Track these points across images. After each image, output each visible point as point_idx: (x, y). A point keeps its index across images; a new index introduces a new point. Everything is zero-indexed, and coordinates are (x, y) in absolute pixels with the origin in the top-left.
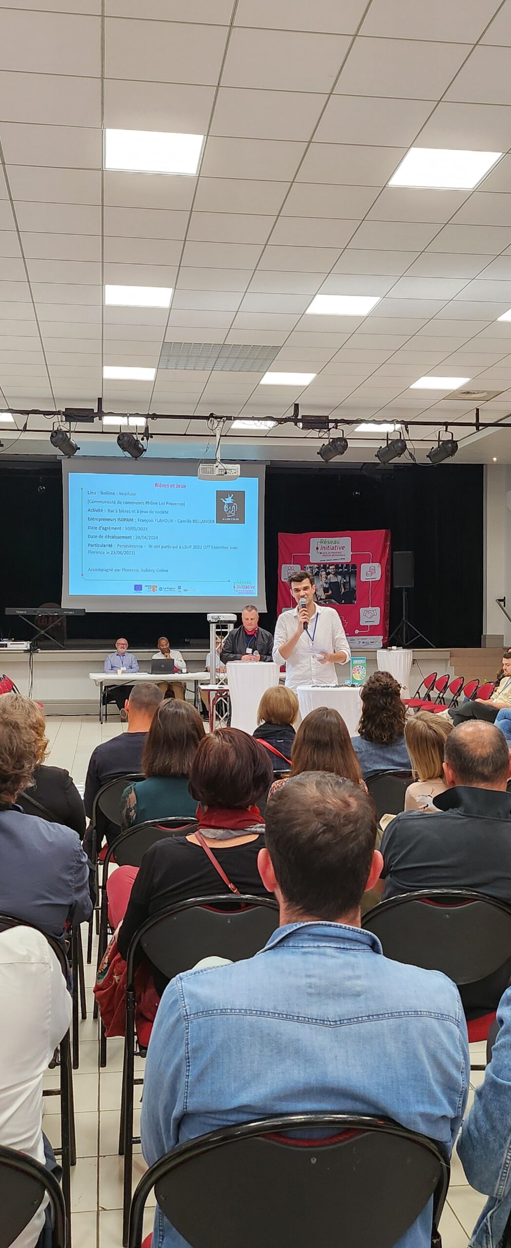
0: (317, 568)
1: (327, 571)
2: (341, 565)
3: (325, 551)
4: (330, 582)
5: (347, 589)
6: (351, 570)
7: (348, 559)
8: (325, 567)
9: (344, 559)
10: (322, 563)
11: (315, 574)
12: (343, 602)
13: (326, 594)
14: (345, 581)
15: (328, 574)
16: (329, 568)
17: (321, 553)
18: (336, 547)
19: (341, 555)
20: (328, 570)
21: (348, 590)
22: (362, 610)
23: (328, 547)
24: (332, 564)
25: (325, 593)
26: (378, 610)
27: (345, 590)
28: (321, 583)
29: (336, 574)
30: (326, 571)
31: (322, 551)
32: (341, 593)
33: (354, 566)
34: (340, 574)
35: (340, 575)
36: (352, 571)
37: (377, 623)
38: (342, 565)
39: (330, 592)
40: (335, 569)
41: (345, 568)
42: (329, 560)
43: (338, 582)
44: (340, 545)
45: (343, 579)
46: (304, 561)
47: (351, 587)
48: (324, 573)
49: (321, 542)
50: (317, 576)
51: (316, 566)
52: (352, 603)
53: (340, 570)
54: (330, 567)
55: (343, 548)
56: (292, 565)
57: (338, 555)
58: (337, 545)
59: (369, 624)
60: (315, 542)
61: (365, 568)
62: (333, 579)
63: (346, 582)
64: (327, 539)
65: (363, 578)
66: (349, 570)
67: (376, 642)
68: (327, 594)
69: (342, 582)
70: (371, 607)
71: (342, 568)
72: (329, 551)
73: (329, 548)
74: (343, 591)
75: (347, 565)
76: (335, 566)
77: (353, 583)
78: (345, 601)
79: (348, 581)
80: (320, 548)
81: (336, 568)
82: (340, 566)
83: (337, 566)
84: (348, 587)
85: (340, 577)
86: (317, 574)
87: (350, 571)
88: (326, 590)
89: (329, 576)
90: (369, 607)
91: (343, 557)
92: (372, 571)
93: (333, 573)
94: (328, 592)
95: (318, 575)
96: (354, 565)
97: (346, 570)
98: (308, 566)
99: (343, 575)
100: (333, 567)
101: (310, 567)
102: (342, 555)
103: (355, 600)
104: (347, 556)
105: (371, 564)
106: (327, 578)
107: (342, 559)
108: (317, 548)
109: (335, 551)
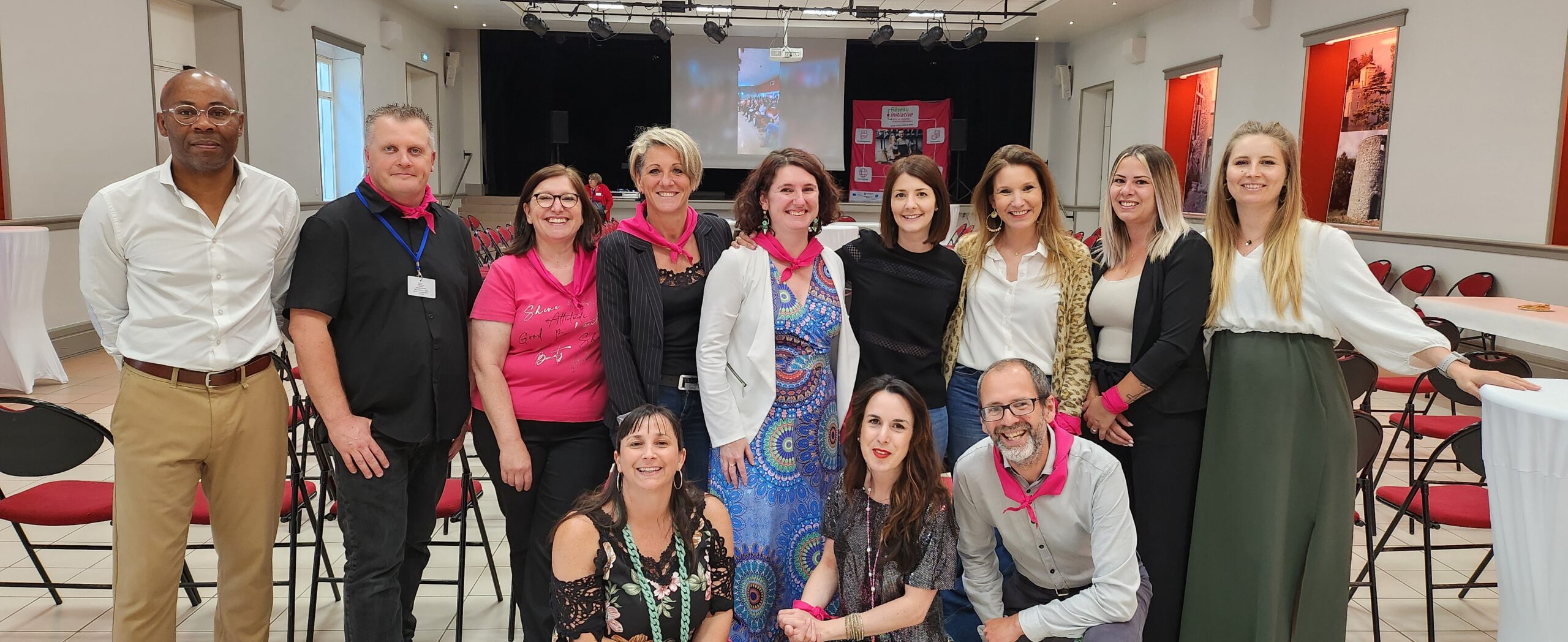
0: (888, 132)
1: (897, 135)
6: (917, 135)
7: (916, 125)
8: (895, 132)
9: (912, 125)
10: (892, 128)
11: (886, 137)
14: (912, 144)
15: (897, 137)
16: (898, 133)
18: (905, 114)
19: (909, 121)
24: (902, 129)
25: (894, 154)
27: (912, 152)
28: (891, 145)
29: (904, 138)
30: (895, 135)
31: (892, 118)
33: (920, 131)
34: (908, 137)
35: (908, 139)
38: (910, 131)
41: (913, 133)
42: (899, 125)
43: (907, 145)
44: (909, 112)
45: (911, 142)
46: (875, 125)
48: (894, 137)
49: (892, 109)
50: (888, 139)
51: (887, 130)
53: (908, 134)
54: (900, 132)
55: (912, 115)
56: (865, 129)
57: (907, 121)
58: (906, 112)
60: (886, 109)
61: (930, 132)
62: (902, 143)
64: (898, 107)
65: (929, 141)
69: (910, 145)
72: (899, 117)
73: (899, 115)
75: (915, 130)
77: (920, 145)
79: (915, 144)
80: (890, 115)
81: (904, 133)
82: (908, 131)
83: (905, 131)
85: (907, 141)
86: (888, 137)
88: (895, 152)
89: (898, 140)
91: (911, 123)
92: (937, 135)
93: (902, 136)
94: (897, 154)
96: (921, 129)
98: (879, 130)
99: (911, 138)
100: (902, 131)
101: (881, 131)
102: (911, 121)
104: (914, 122)
105: (937, 129)
106: (896, 141)
107: (910, 125)
108: (888, 115)
109: (904, 117)
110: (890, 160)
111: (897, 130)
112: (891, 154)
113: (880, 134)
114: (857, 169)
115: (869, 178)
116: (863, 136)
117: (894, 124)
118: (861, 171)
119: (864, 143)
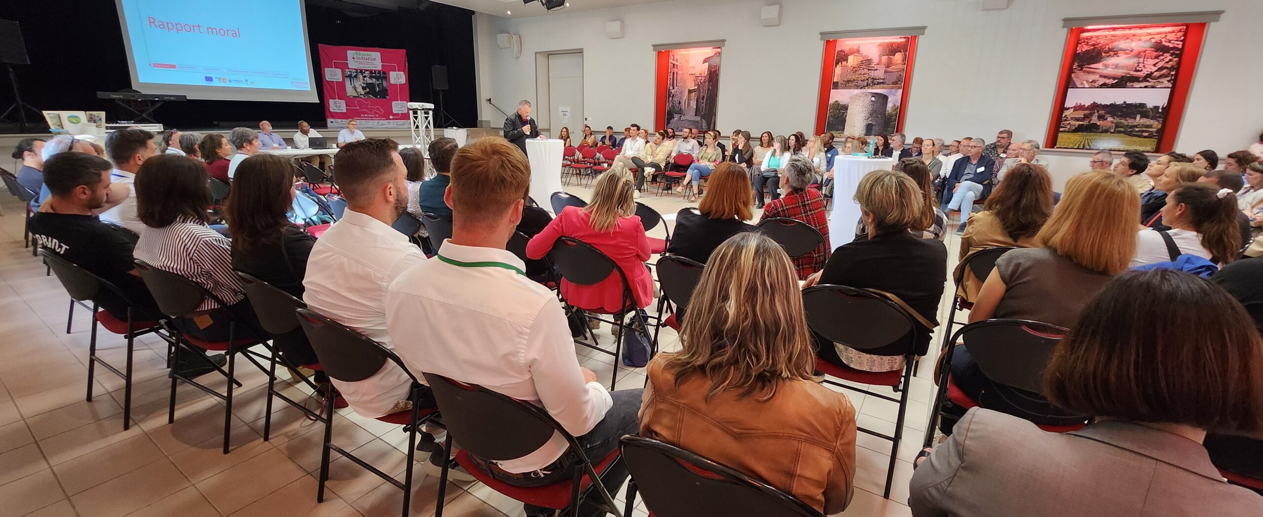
2: (374, 71)
3: (360, 60)
6: (383, 75)
7: (380, 68)
8: (361, 71)
9: (376, 67)
11: (354, 76)
14: (378, 82)
15: (365, 77)
17: (357, 62)
18: (369, 58)
19: (374, 64)
20: (364, 74)
21: (381, 89)
22: (394, 103)
24: (367, 70)
25: (363, 90)
26: (405, 103)
29: (371, 77)
31: (357, 60)
32: (376, 91)
33: (384, 73)
34: (374, 77)
40: (370, 74)
42: (364, 67)
43: (374, 83)
44: (372, 57)
46: (344, 66)
47: (383, 87)
48: (361, 76)
49: (356, 54)
50: (356, 78)
53: (374, 75)
54: (366, 72)
55: (374, 59)
56: (333, 69)
57: (371, 64)
59: (400, 112)
60: (351, 54)
61: (393, 75)
62: (369, 81)
64: (361, 52)
65: (392, 81)
66: (381, 75)
69: (376, 83)
70: (399, 101)
71: (375, 73)
72: (364, 61)
73: (364, 59)
75: (379, 72)
77: (385, 84)
78: (379, 97)
79: (381, 82)
80: (356, 58)
83: (371, 72)
84: (381, 87)
85: (374, 80)
86: (356, 76)
88: (364, 88)
92: (398, 77)
93: (368, 76)
94: (366, 90)
97: (379, 75)
98: (347, 70)
99: (377, 78)
100: (368, 72)
101: (349, 71)
104: (378, 66)
105: (397, 73)
106: (364, 80)
107: (374, 67)
108: (354, 58)
109: (368, 61)
110: (361, 94)
111: (364, 71)
112: (360, 90)
113: (349, 73)
114: (331, 102)
115: (344, 109)
116: (332, 75)
117: (360, 66)
118: (335, 103)
119: (335, 80)
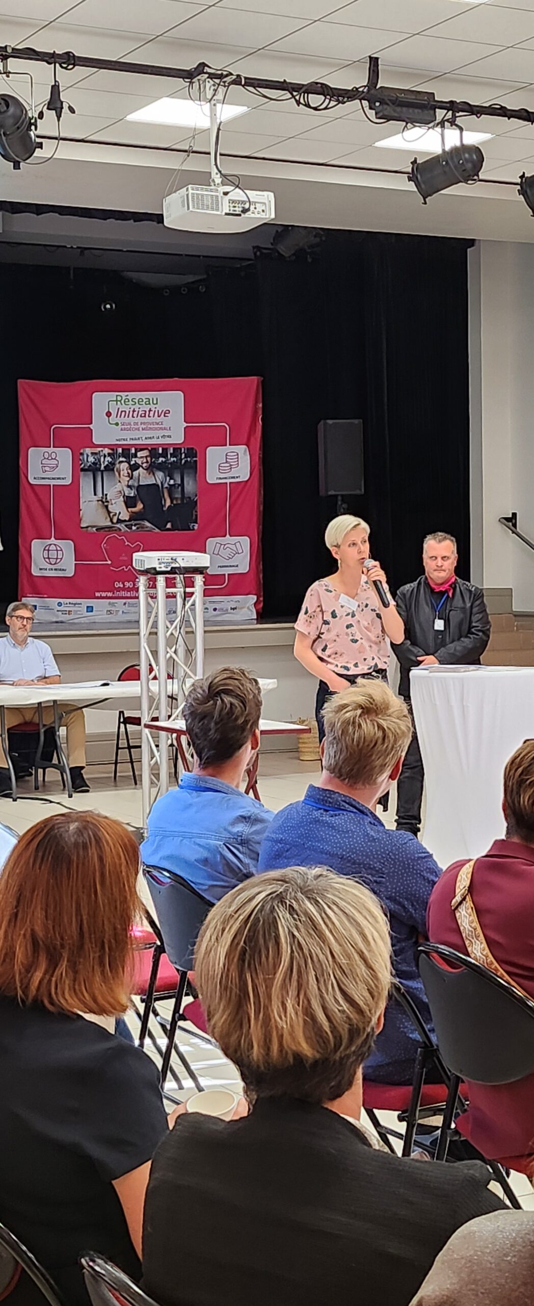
0: (109, 454)
1: (132, 463)
2: (163, 449)
3: (126, 420)
4: (139, 486)
5: (177, 499)
9: (169, 437)
10: (120, 446)
11: (105, 467)
12: (169, 526)
13: (129, 509)
14: (172, 482)
15: (135, 467)
16: (136, 456)
17: (117, 424)
18: (150, 410)
19: (161, 428)
20: (133, 459)
21: (179, 502)
22: (211, 543)
23: (134, 411)
24: (142, 448)
25: (127, 507)
26: (245, 540)
27: (172, 502)
28: (119, 487)
29: (152, 468)
30: (129, 463)
31: (119, 420)
32: (165, 509)
33: (191, 453)
34: (161, 467)
35: (160, 470)
36: (186, 461)
37: (244, 568)
38: (165, 450)
39: (140, 506)
40: (149, 459)
41: (172, 455)
42: (135, 439)
43: (158, 485)
44: (160, 408)
45: (168, 478)
46: (79, 440)
47: (186, 496)
48: (125, 465)
49: (117, 401)
50: (111, 473)
51: (106, 451)
52: (189, 529)
53: (161, 459)
54: (139, 454)
55: (166, 413)
56: (52, 449)
57: (156, 429)
58: (153, 407)
59: (227, 571)
60: (102, 401)
61: (215, 456)
62: (145, 478)
63: (174, 485)
64: (131, 395)
65: (212, 477)
66: (181, 460)
67: (241, 608)
68: (134, 510)
69: (166, 485)
70: (231, 536)
71: (164, 454)
72: (136, 420)
73: (135, 414)
74: (168, 503)
75: (177, 450)
76: (150, 451)
77: (190, 486)
78: (172, 525)
79: (179, 482)
80: (114, 414)
81: (151, 456)
82: (160, 451)
83: (153, 451)
85: (160, 475)
86: (110, 468)
87: (183, 461)
88: (129, 502)
89: (136, 473)
90: (225, 536)
91: (167, 433)
92: (230, 463)
93: (144, 465)
94: (135, 506)
95: (113, 470)
96: (193, 449)
97: (175, 459)
98: (88, 450)
100: (145, 453)
101: (92, 453)
102: (165, 429)
103: (196, 523)
105: (229, 448)
106: (131, 477)
107: (163, 436)
108: (109, 414)
109: (147, 419)
110: (119, 521)
111: (133, 451)
112: (119, 508)
113: (91, 459)
114: (37, 546)
115: (68, 566)
116: (46, 466)
119: (52, 483)
